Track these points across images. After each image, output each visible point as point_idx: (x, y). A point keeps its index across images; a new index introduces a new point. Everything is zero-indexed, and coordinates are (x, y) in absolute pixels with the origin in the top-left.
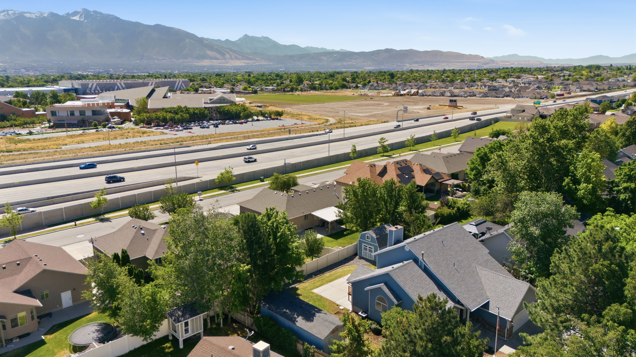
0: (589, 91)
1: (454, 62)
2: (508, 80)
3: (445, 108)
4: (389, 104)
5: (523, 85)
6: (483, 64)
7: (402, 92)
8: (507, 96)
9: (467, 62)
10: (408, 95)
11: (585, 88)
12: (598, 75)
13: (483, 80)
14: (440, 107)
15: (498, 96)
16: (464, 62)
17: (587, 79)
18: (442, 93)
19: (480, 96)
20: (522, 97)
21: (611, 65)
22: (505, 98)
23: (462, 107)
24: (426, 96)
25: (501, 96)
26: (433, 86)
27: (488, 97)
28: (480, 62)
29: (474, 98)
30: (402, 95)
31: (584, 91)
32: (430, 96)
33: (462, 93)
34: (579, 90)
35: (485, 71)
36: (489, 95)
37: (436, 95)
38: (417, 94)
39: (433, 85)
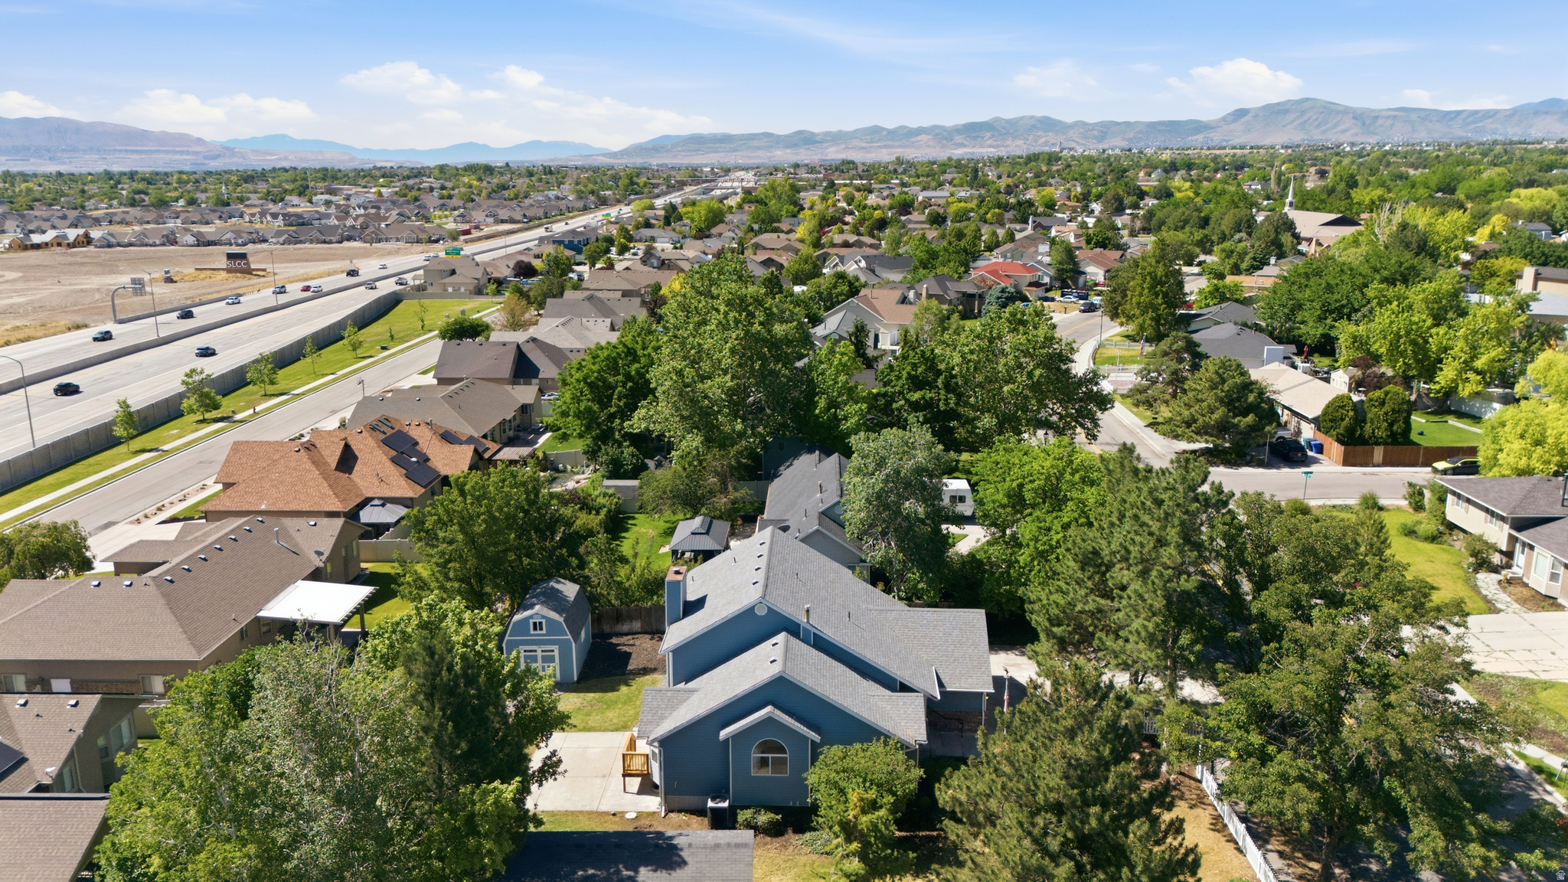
0: (512, 221)
1: (120, 151)
2: (315, 199)
3: (219, 277)
4: (20, 274)
5: (362, 211)
6: (206, 158)
7: (36, 239)
8: (349, 239)
9: (158, 151)
10: (59, 245)
11: (503, 214)
12: (504, 187)
13: (248, 199)
14: (203, 274)
15: (327, 239)
16: (152, 152)
17: (489, 197)
18: (166, 236)
19: (281, 240)
20: (387, 240)
21: (507, 164)
22: (346, 244)
23: (264, 270)
24: (119, 245)
25: (334, 239)
26: (117, 219)
27: (301, 242)
28: (197, 153)
29: (264, 246)
30: (37, 247)
31: (503, 221)
32: (131, 245)
33: (229, 236)
34: (490, 220)
35: (234, 178)
36: (302, 238)
37: (151, 242)
38: (87, 240)
39: (115, 214)
